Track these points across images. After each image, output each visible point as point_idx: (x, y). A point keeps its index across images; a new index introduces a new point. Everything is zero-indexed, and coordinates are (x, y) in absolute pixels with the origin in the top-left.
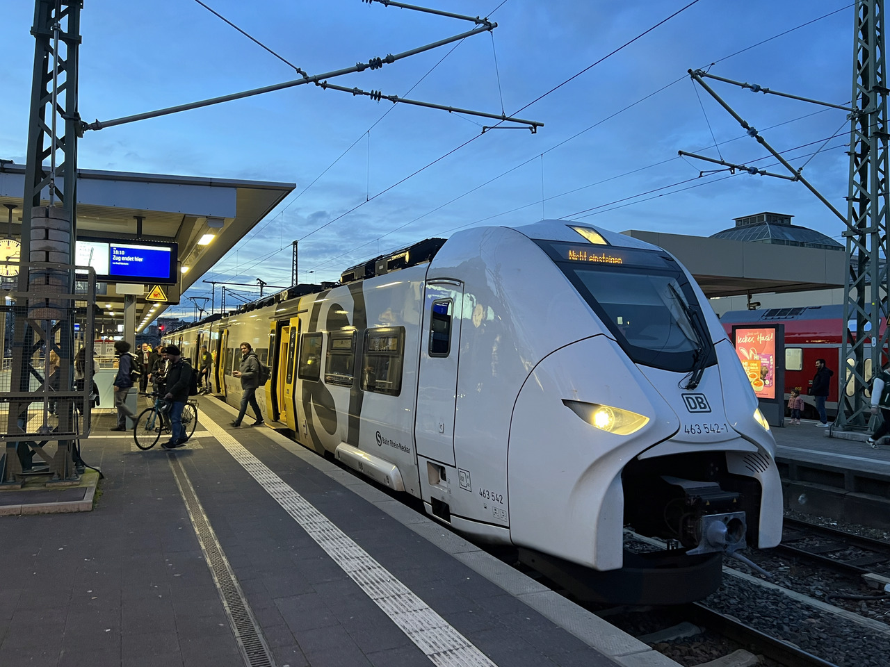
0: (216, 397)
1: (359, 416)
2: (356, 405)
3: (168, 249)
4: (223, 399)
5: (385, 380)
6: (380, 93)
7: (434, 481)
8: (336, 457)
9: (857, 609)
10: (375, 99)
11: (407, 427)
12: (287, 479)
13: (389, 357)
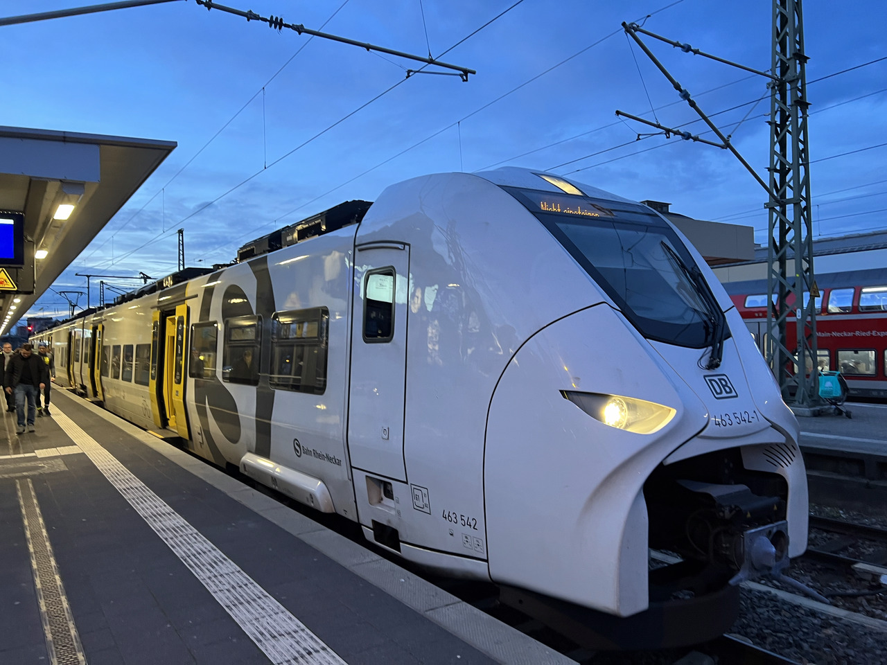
0: (92, 402)
1: (270, 420)
2: (265, 407)
3: (11, 222)
4: (100, 404)
5: (290, 374)
6: (281, 20)
7: (375, 500)
8: (242, 470)
9: (861, 609)
10: (275, 27)
11: (337, 433)
12: (179, 509)
13: (303, 346)
